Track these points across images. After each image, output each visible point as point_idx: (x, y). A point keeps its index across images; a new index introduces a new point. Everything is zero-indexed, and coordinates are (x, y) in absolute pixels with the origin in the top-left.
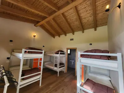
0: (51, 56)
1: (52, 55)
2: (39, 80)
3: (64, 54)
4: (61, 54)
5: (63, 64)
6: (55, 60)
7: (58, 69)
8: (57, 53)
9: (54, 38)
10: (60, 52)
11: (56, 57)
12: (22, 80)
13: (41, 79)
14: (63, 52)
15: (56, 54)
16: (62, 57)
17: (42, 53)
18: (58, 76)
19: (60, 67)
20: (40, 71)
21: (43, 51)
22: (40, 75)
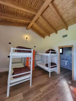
0: (42, 56)
1: (42, 54)
2: (30, 80)
3: (55, 53)
4: (51, 53)
5: (55, 64)
6: (45, 59)
7: (49, 69)
8: (48, 52)
9: (44, 38)
10: (50, 51)
11: (47, 57)
12: (13, 79)
13: (31, 79)
14: (54, 51)
15: (46, 53)
16: (54, 56)
17: (31, 52)
18: (50, 77)
19: (51, 68)
20: (30, 71)
21: (32, 50)
22: (30, 75)
